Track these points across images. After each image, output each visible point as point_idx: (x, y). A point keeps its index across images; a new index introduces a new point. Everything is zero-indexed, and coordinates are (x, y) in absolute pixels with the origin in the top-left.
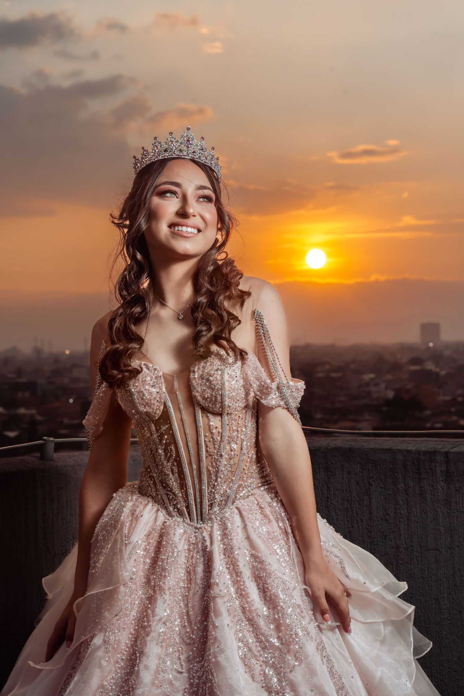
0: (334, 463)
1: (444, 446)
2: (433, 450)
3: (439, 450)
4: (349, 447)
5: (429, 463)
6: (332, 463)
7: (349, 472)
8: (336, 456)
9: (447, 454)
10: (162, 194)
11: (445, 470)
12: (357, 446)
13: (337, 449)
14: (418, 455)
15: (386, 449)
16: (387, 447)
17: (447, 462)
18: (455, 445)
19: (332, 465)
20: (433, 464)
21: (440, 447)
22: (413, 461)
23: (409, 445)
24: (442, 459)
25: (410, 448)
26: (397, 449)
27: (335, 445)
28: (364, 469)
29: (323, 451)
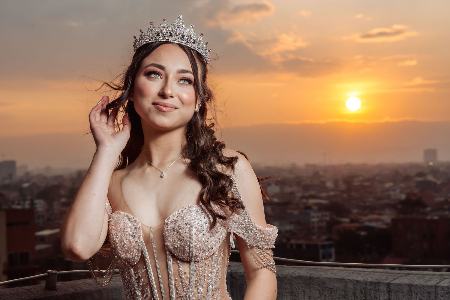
0: (297, 288)
1: (387, 278)
2: (377, 281)
3: (383, 281)
4: (309, 276)
5: (374, 292)
6: (296, 289)
7: (310, 297)
8: (299, 283)
9: (388, 285)
10: (149, 74)
11: (387, 299)
12: (316, 276)
13: (300, 277)
14: (365, 285)
15: (339, 279)
16: (340, 277)
17: (389, 292)
18: (396, 277)
19: (296, 291)
20: (378, 293)
21: (383, 278)
22: (361, 289)
23: (359, 276)
24: (385, 289)
25: (360, 278)
26: (348, 279)
27: (299, 273)
28: (322, 295)
29: (289, 278)
